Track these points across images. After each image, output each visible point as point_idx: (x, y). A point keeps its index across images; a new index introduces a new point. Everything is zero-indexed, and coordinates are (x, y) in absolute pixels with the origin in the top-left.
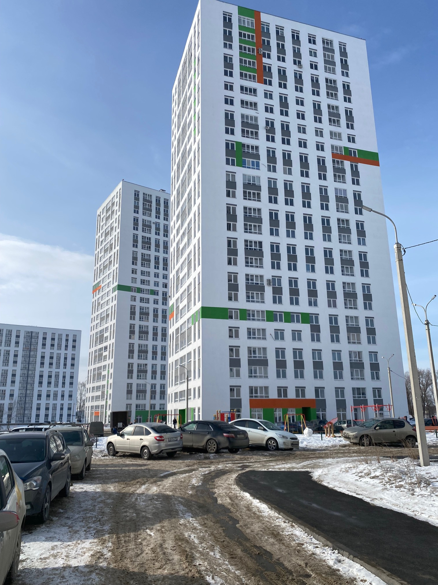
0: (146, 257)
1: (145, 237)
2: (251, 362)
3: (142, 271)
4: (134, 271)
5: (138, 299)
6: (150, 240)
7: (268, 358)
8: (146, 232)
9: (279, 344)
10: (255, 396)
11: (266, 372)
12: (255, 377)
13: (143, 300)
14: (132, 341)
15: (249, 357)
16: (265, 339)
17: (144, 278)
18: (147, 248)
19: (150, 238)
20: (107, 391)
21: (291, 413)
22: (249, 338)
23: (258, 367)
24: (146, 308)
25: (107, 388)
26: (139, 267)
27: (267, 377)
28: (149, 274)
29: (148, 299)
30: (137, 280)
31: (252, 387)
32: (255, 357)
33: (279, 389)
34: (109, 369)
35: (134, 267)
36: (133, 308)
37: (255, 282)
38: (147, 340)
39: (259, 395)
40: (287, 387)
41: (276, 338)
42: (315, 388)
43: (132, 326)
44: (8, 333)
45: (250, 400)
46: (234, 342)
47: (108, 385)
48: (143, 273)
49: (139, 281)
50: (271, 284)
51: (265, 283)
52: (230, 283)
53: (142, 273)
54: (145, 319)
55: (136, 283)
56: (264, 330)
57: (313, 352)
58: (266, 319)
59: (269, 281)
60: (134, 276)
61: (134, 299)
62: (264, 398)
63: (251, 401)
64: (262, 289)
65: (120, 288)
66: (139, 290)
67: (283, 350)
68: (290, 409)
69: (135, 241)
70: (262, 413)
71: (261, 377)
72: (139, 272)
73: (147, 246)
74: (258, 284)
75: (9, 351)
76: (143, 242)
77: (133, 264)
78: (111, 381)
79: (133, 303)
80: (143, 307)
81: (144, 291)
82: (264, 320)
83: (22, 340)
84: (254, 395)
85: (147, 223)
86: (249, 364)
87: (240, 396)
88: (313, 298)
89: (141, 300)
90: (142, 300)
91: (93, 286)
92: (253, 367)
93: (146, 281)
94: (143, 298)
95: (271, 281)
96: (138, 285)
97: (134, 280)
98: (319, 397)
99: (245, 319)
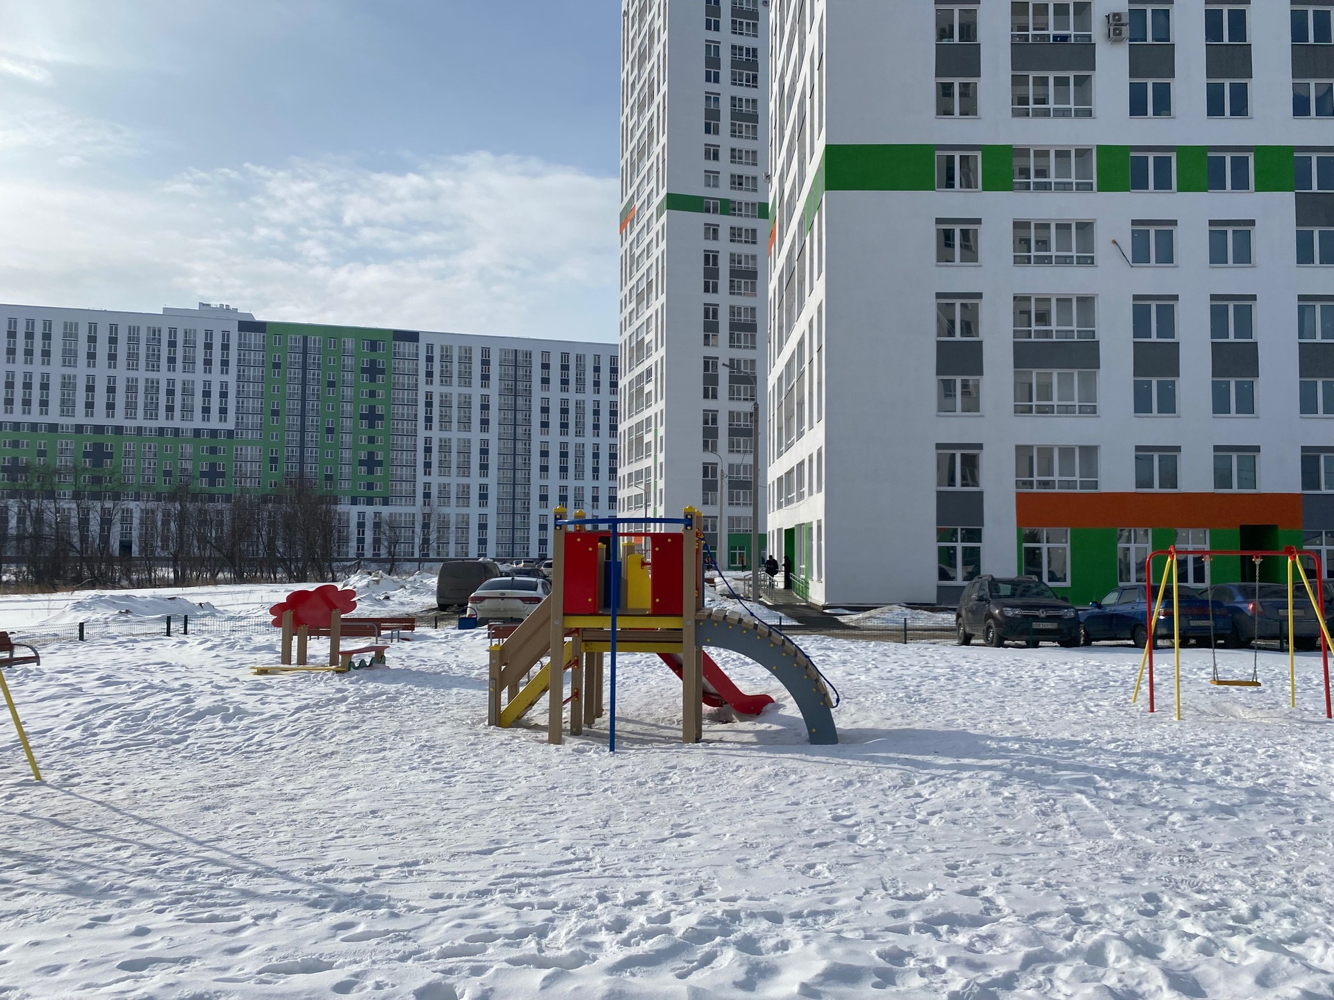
0: (744, 108)
1: (741, 49)
2: (1026, 355)
3: (733, 150)
4: (712, 153)
5: (724, 233)
6: (755, 55)
7: (1101, 336)
8: (744, 32)
9: (1152, 280)
10: (1045, 484)
11: (1089, 391)
12: (1042, 410)
13: (740, 236)
14: (710, 352)
15: (1016, 334)
16: (1088, 261)
17: (739, 169)
18: (748, 81)
19: (755, 50)
20: (655, 482)
21: (1190, 547)
22: (1019, 261)
23: (1055, 373)
24: (747, 257)
25: (656, 478)
26: (724, 140)
27: (1094, 410)
28: (755, 159)
29: (754, 231)
30: (720, 176)
31: (1030, 447)
32: (1048, 334)
33: (1143, 454)
34: (656, 426)
35: (712, 139)
36: (710, 259)
37: (1051, 31)
38: (754, 348)
39: (1056, 477)
40: (1178, 449)
41: (1140, 255)
42: (1304, 449)
43: (710, 313)
44: (463, 355)
45: (1019, 496)
46: (959, 278)
47: (656, 468)
48: (735, 155)
49: (725, 180)
50: (1126, 31)
51: (1098, 31)
52: (945, 42)
53: (733, 157)
54: (746, 289)
55: (716, 186)
56: (1085, 228)
57: (1301, 310)
58: (1094, 181)
59: (1114, 20)
60: (712, 165)
61: (712, 232)
62: (1078, 490)
63: (1024, 502)
64: (1084, 55)
65: (675, 202)
66: (727, 207)
67: (1166, 307)
68: (1182, 533)
69: (713, 61)
70: (1068, 546)
71: (1067, 410)
72: (725, 154)
73: (748, 75)
74: (1065, 38)
75: (470, 398)
76: (734, 64)
77: (708, 131)
78: (661, 457)
79: (712, 245)
80: (740, 256)
81: (740, 210)
82: (1085, 187)
83: (495, 371)
84: (1036, 478)
85: (744, 6)
86: (1018, 362)
87: (976, 484)
88: (1313, 83)
89: (733, 234)
90: (735, 234)
91: (621, 214)
92: (1035, 372)
93: (747, 178)
94: (740, 229)
95: (1125, 20)
96: (724, 191)
97: (712, 178)
98: (1319, 488)
99: (1008, 186)
